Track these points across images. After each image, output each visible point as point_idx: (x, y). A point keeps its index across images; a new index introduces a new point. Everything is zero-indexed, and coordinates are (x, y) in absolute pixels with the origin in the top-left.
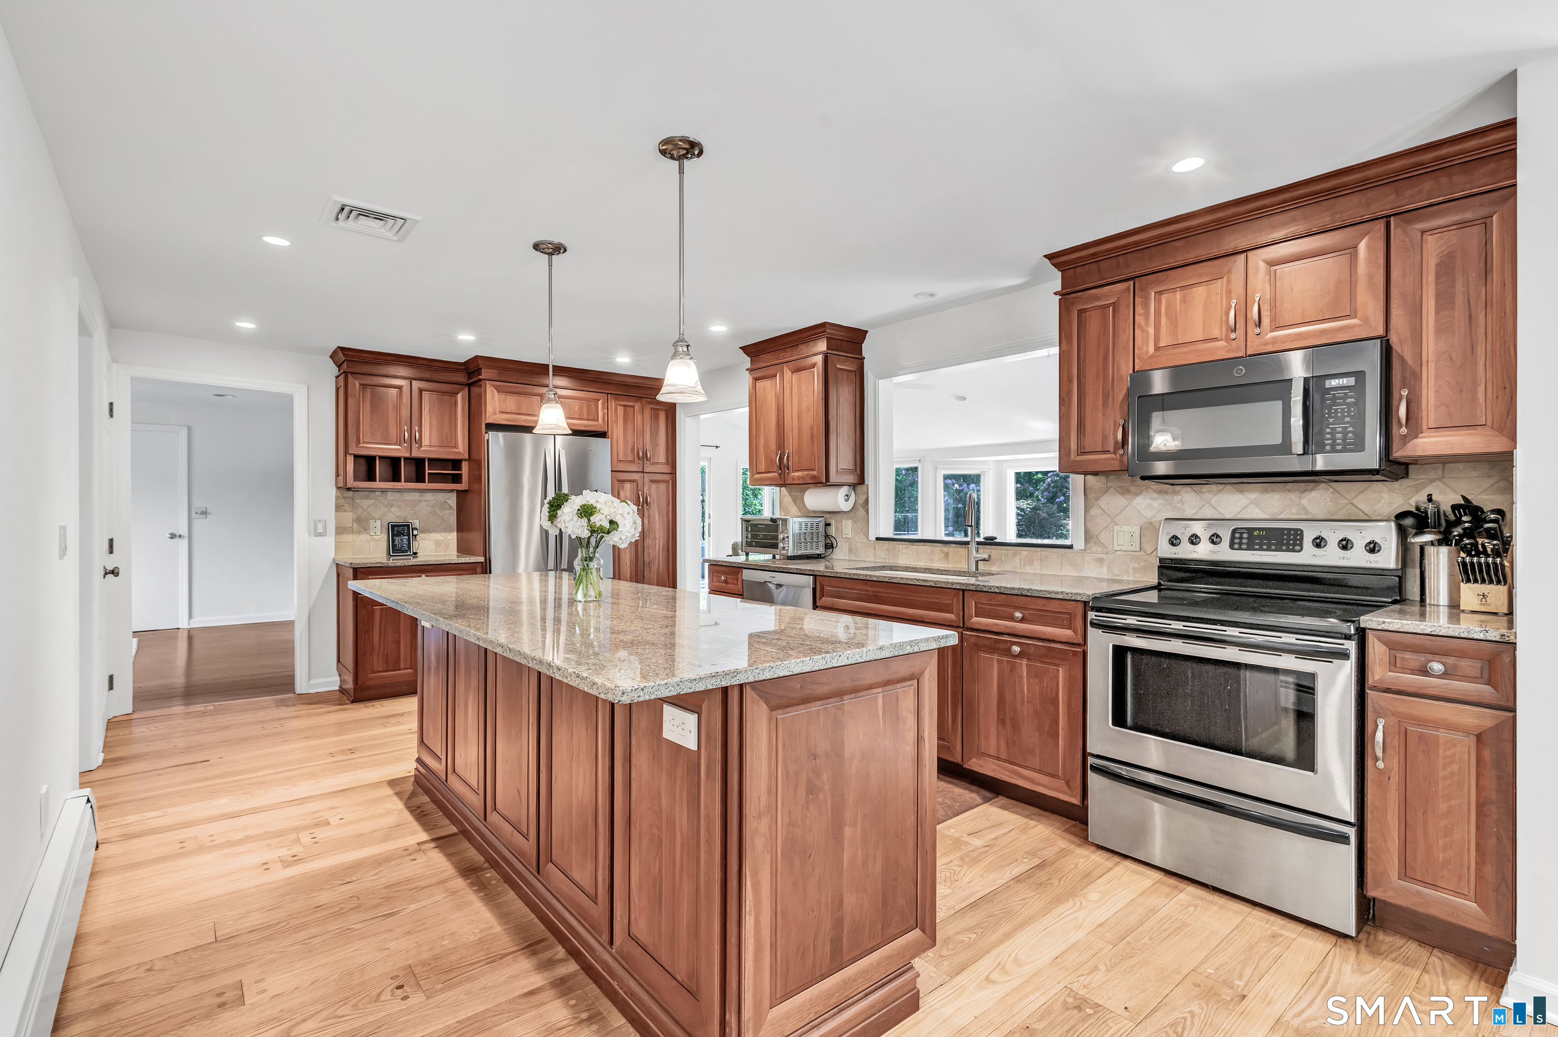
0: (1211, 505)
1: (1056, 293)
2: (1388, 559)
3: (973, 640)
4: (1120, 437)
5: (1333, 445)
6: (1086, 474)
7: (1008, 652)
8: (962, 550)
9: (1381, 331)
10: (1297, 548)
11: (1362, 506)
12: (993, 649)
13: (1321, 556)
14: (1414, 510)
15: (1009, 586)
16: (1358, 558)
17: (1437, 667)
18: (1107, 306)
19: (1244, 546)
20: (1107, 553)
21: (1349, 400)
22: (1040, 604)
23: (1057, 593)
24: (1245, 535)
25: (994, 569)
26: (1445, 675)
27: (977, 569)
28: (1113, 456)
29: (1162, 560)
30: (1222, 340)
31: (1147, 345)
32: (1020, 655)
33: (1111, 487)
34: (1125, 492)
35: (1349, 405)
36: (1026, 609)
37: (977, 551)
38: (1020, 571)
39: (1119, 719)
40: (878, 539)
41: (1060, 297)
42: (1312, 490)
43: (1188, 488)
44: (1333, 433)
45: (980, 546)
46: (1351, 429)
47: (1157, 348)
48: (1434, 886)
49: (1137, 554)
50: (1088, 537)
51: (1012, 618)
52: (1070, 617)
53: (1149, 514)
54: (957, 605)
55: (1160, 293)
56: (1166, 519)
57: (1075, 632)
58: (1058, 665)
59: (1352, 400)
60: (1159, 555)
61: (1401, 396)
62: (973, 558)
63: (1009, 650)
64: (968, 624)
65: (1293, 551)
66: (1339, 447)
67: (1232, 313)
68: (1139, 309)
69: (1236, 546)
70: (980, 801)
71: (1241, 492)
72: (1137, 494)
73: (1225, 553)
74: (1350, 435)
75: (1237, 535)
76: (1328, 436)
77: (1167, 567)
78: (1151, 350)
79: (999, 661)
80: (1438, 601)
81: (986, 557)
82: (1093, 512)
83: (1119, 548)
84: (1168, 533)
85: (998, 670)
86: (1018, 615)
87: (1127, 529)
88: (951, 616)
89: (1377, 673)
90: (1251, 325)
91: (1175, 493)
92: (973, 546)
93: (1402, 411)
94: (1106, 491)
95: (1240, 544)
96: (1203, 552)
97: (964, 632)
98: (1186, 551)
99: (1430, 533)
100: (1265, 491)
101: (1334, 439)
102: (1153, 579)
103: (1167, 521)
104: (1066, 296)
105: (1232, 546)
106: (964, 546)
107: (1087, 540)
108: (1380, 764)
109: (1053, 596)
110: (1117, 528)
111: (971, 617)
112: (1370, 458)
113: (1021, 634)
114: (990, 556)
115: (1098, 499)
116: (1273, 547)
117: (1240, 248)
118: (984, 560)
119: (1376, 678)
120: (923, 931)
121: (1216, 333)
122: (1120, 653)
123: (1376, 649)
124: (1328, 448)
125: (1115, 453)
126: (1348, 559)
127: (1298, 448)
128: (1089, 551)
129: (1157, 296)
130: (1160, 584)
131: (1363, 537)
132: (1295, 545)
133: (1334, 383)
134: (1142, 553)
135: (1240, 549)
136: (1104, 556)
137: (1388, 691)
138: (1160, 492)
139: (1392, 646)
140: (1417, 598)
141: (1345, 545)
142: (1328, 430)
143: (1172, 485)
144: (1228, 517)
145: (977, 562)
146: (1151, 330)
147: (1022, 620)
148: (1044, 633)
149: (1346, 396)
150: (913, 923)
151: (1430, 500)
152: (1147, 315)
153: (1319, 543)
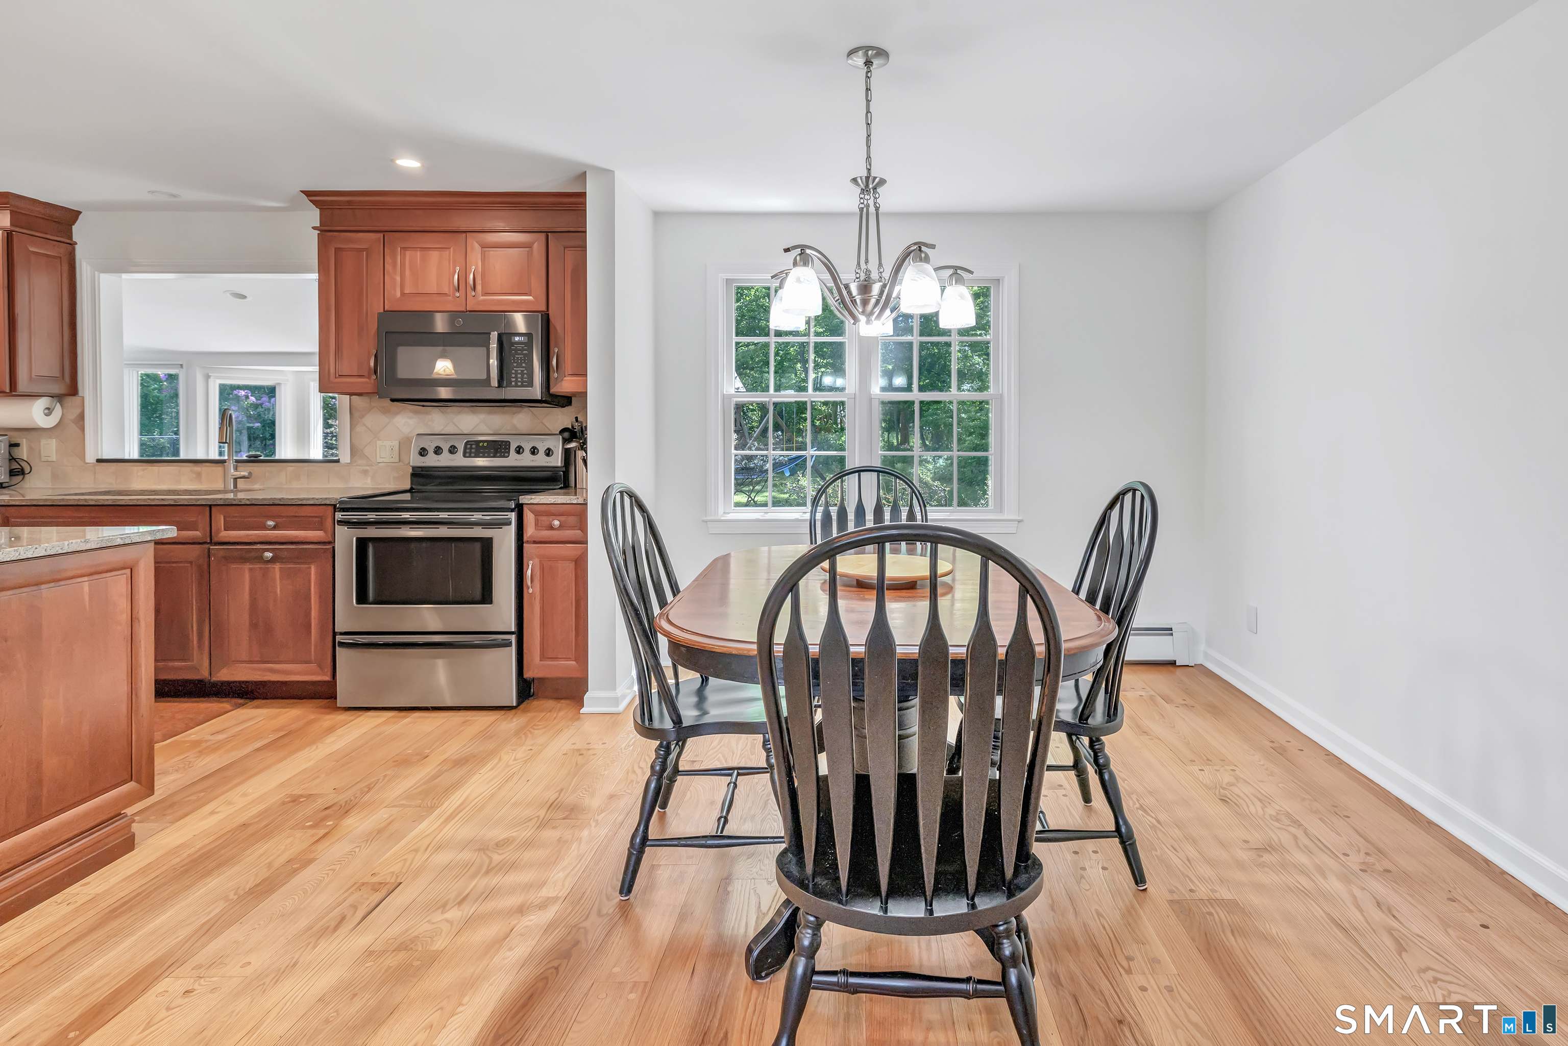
0: (454, 423)
1: (314, 228)
2: (557, 460)
3: (221, 553)
4: (372, 364)
5: (516, 382)
6: (351, 394)
7: (260, 559)
8: (218, 469)
9: (543, 308)
10: (506, 455)
11: (548, 425)
12: (244, 560)
13: (520, 460)
14: (570, 427)
15: (261, 497)
16: (541, 460)
17: (556, 523)
18: (360, 250)
19: (473, 455)
20: (372, 465)
21: (525, 352)
22: (292, 511)
23: (308, 499)
24: (474, 446)
25: (257, 486)
26: (561, 527)
27: (235, 486)
28: (367, 380)
29: (413, 468)
30: (450, 296)
31: (395, 290)
32: (272, 560)
33: (374, 407)
34: (386, 411)
35: (524, 355)
36: (279, 516)
37: (236, 469)
38: (286, 486)
39: (362, 598)
40: (99, 461)
41: (319, 232)
42: (519, 412)
43: (437, 409)
44: (516, 373)
45: (239, 464)
46: (525, 372)
47: (403, 294)
48: (556, 659)
49: (396, 464)
50: (354, 451)
51: (265, 528)
52: (322, 520)
53: (406, 430)
54: (203, 521)
55: (404, 249)
56: (418, 434)
57: (326, 532)
58: (309, 563)
59: (526, 352)
60: (411, 464)
61: (554, 352)
62: (230, 476)
63: (262, 557)
64: (215, 539)
65: (504, 457)
66: (519, 384)
67: (456, 277)
68: (387, 258)
69: (467, 455)
70: (231, 708)
71: (474, 413)
72: (396, 414)
73: (459, 460)
74: (525, 376)
75: (469, 446)
76: (513, 376)
77: (419, 474)
78: (398, 294)
79: (251, 569)
80: (583, 486)
81: (245, 474)
82: (359, 429)
83: (381, 460)
84: (419, 446)
85: (251, 581)
86: (271, 523)
87: (388, 443)
88: (197, 533)
89: (530, 531)
90: (469, 289)
91: (427, 413)
92: (231, 466)
93: (554, 362)
94: (370, 410)
95: (470, 453)
96: (445, 460)
97: (211, 547)
98: (431, 461)
99: (575, 442)
100: (491, 413)
101: (516, 377)
102: (408, 486)
103: (418, 436)
104: (325, 231)
105: (464, 456)
106: (220, 465)
107: (353, 454)
108: (531, 591)
109: (304, 502)
110: (379, 443)
111: (219, 531)
112: (536, 391)
113: (273, 540)
114: (250, 473)
115: (362, 417)
116: (492, 455)
117: (462, 229)
118: (244, 477)
119: (529, 534)
120: (138, 782)
121: (446, 290)
122: (362, 544)
123: (529, 517)
124: (513, 383)
125: (369, 378)
126: (535, 461)
127: (494, 382)
128: (355, 464)
129: (402, 251)
130: (412, 488)
131: (544, 446)
132: (504, 453)
133: (517, 339)
134: (401, 463)
135: (470, 457)
136: (368, 468)
137: (535, 542)
138: (415, 412)
139: (537, 514)
140: (573, 485)
141: (534, 451)
142: (513, 371)
143: (423, 406)
144: (465, 432)
145: (235, 479)
146: (398, 279)
147: (275, 528)
148: (297, 537)
149: (523, 350)
150: (126, 776)
151: (577, 420)
152: (394, 264)
153: (519, 450)
